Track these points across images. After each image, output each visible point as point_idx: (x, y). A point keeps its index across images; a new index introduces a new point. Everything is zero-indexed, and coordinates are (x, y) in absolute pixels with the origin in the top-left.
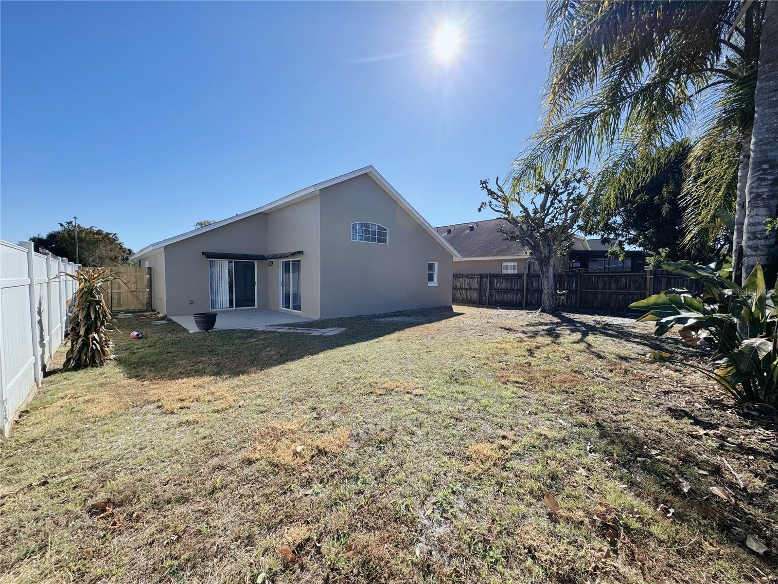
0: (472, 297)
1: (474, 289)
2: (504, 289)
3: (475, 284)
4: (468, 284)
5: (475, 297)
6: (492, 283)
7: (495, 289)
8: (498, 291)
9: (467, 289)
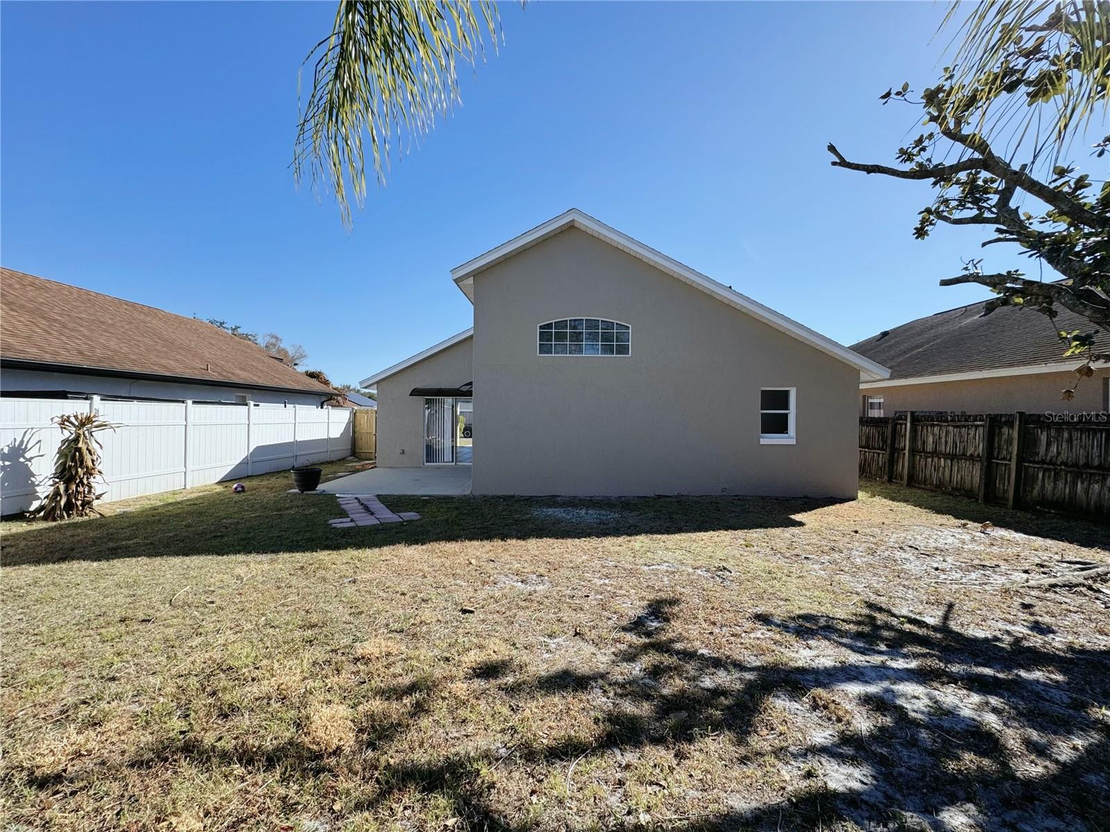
0: (968, 479)
1: (972, 458)
2: (1076, 465)
3: (976, 442)
4: (955, 442)
5: (977, 479)
6: (1028, 444)
7: (1043, 462)
8: (1053, 468)
9: (952, 457)
